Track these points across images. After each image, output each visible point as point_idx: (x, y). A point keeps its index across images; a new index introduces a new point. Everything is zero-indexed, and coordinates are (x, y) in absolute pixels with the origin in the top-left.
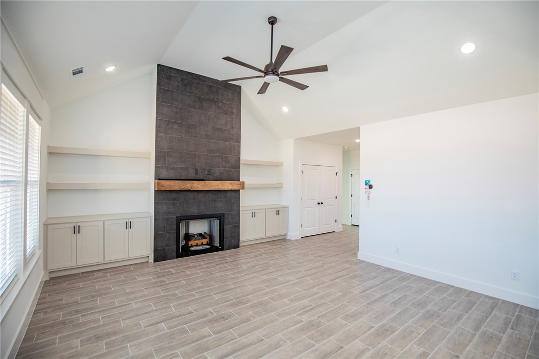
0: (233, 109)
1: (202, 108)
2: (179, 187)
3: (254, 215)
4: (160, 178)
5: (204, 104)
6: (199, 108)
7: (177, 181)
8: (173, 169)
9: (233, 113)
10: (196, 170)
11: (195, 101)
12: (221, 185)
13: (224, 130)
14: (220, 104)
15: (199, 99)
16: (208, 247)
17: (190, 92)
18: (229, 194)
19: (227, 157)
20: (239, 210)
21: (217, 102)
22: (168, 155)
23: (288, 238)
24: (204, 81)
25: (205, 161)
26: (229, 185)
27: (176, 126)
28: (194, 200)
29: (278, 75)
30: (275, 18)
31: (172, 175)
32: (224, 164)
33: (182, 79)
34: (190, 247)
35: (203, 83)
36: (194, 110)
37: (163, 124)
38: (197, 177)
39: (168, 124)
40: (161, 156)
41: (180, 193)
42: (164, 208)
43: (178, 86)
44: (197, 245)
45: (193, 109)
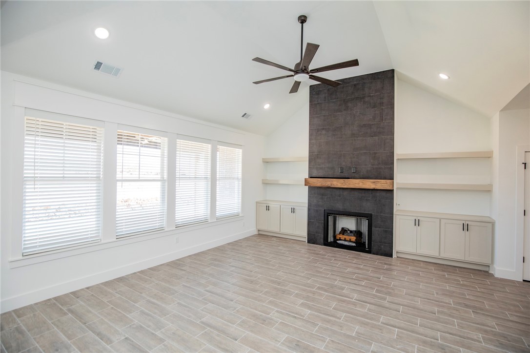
0: (383, 99)
1: (347, 109)
2: (320, 184)
3: (417, 223)
4: (312, 176)
5: (350, 105)
6: (345, 110)
7: (319, 179)
8: (321, 168)
9: (383, 103)
10: (342, 169)
11: (340, 105)
12: (361, 183)
13: (372, 124)
14: (367, 99)
15: (344, 102)
16: (354, 244)
17: (335, 99)
18: (378, 194)
19: (375, 153)
20: (392, 213)
21: (364, 98)
22: (318, 157)
23: (491, 272)
24: (349, 83)
25: (350, 160)
26: (371, 184)
27: (324, 132)
28: (339, 196)
29: (308, 73)
30: (305, 17)
31: (321, 175)
32: (372, 161)
33: (328, 90)
34: (338, 240)
35: (348, 85)
36: (340, 113)
37: (315, 132)
38: (342, 175)
39: (318, 131)
40: (313, 159)
41: (328, 189)
42: (315, 201)
43: (325, 98)
44: (345, 240)
45: (338, 113)
